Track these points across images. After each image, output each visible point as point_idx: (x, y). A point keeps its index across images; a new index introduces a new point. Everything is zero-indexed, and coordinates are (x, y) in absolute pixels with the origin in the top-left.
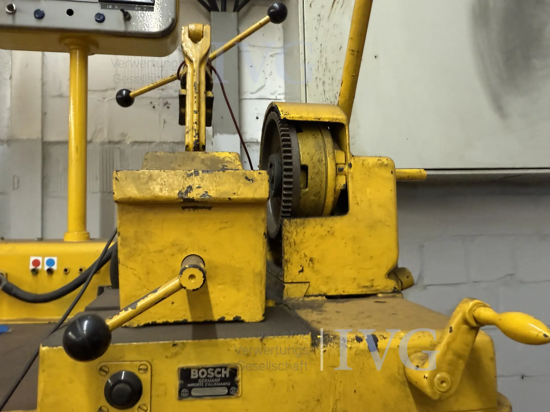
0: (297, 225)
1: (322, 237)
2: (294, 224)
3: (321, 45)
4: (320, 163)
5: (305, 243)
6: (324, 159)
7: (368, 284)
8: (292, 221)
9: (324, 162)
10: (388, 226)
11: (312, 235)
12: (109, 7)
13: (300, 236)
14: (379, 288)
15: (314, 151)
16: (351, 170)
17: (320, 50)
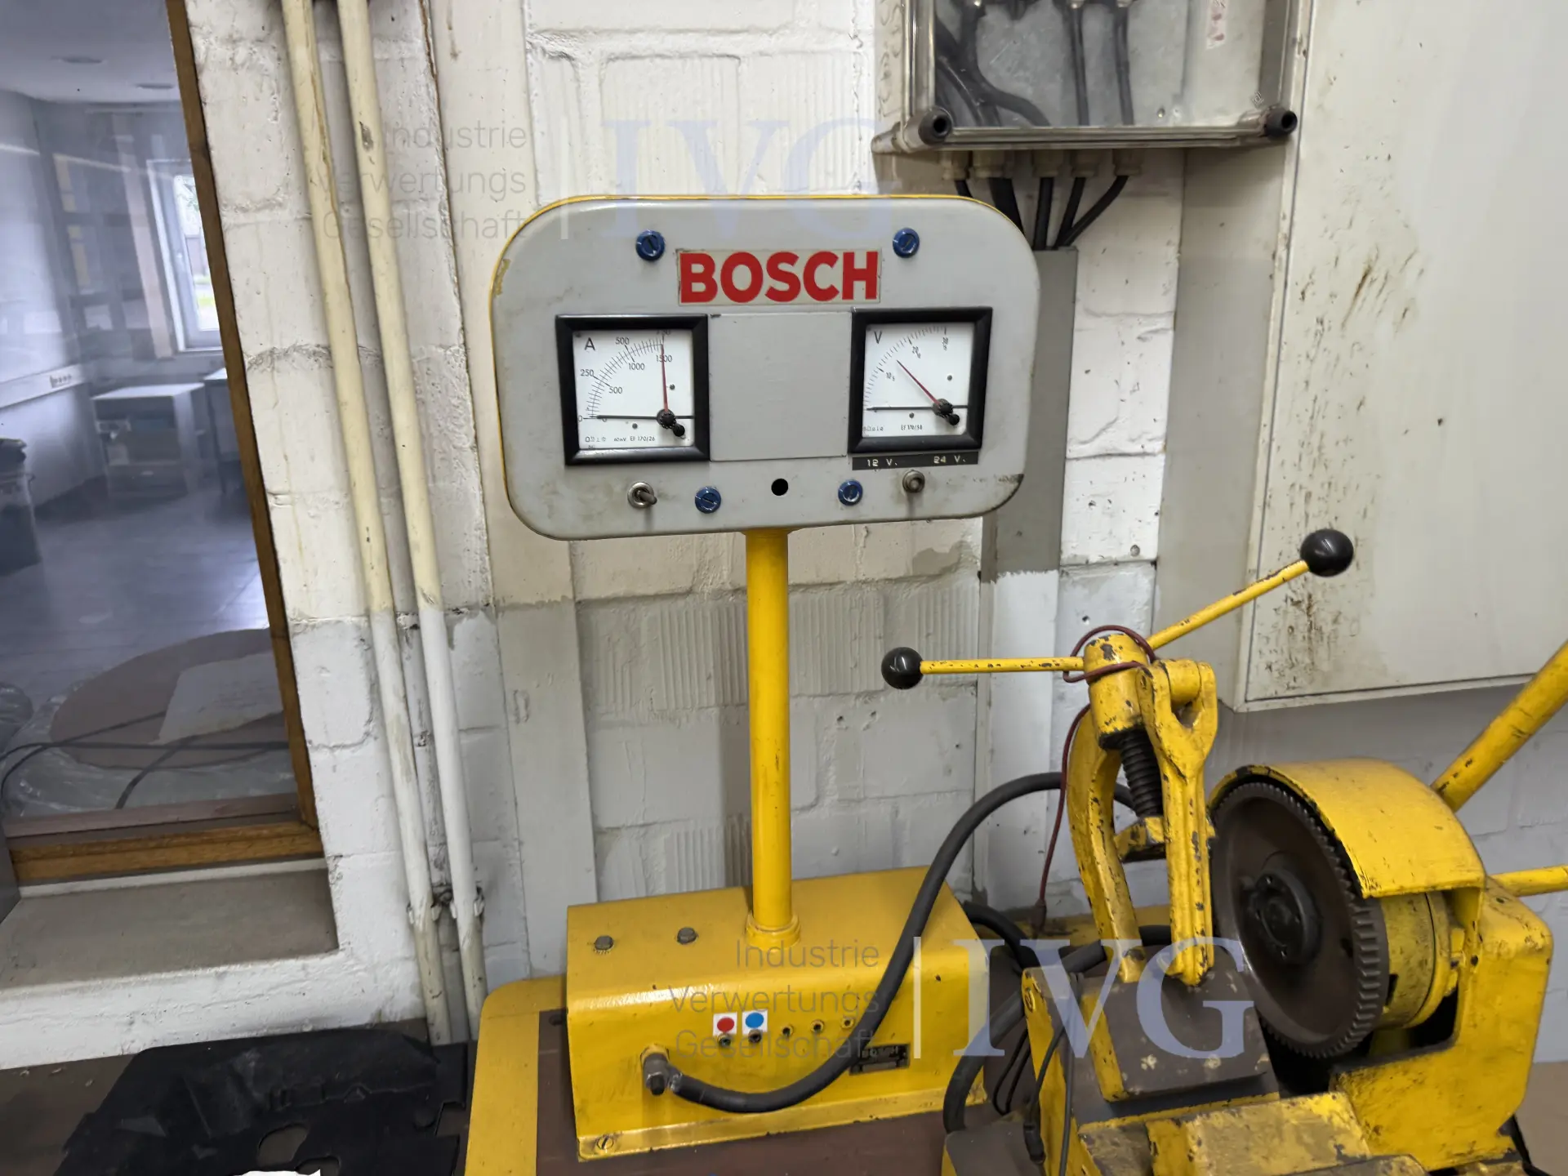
0: (1362, 1079)
1: (1403, 1091)
2: (1356, 1079)
3: (1315, 401)
4: (1422, 969)
5: (1369, 1105)
6: (1430, 960)
7: (1464, 1150)
8: (1353, 1074)
9: (1430, 965)
10: (1521, 1053)
11: (1386, 1091)
12: (871, 463)
13: (1365, 1096)
14: (1482, 1153)
15: (1413, 942)
16: (1475, 970)
17: (1310, 414)
